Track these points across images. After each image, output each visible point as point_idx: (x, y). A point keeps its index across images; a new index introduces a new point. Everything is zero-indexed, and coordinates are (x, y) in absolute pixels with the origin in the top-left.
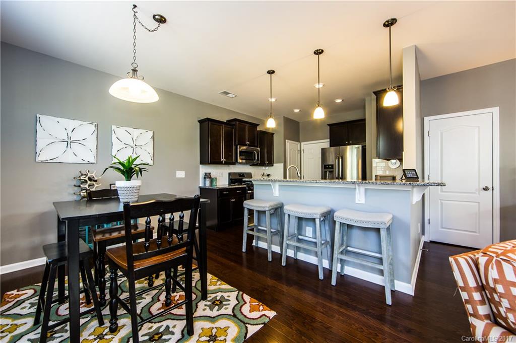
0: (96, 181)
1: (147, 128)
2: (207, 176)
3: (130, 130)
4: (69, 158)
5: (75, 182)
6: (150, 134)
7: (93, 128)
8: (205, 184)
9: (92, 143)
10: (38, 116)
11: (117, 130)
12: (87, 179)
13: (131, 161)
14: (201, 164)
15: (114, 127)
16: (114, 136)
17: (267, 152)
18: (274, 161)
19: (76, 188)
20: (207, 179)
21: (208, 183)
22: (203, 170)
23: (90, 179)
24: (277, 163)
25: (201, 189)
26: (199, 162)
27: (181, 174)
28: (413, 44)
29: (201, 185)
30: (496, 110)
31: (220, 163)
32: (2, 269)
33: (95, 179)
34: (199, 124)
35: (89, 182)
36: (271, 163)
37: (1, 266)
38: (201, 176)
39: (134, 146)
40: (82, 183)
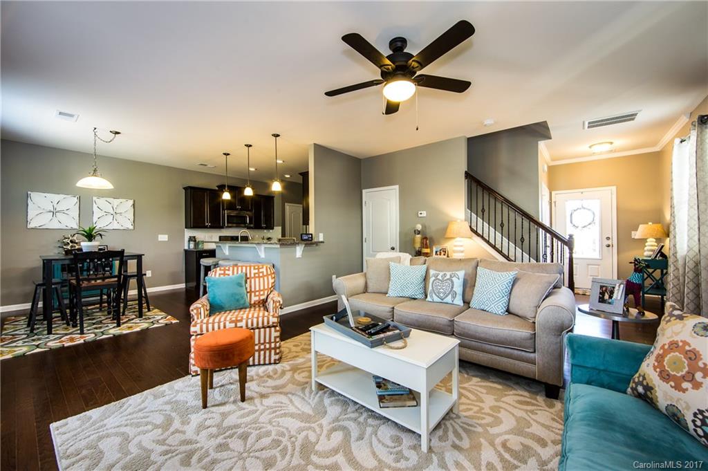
0: (77, 243)
1: (127, 197)
2: (192, 239)
3: (111, 200)
4: (54, 225)
5: (59, 245)
6: (131, 202)
7: (75, 200)
8: (189, 247)
9: (75, 213)
10: (29, 193)
11: (97, 200)
12: (69, 241)
13: (91, 230)
14: (186, 228)
15: (95, 198)
16: (95, 206)
17: (265, 216)
18: (275, 224)
19: (61, 249)
20: (191, 242)
21: (192, 246)
22: (189, 233)
23: (72, 242)
24: (277, 226)
25: (186, 251)
26: (184, 226)
27: (163, 238)
28: (312, 143)
29: (186, 248)
30: (397, 187)
31: (206, 227)
32: (2, 309)
33: (77, 241)
34: (184, 191)
35: (71, 244)
36: (270, 227)
37: (2, 305)
38: (186, 239)
39: (114, 214)
40: (65, 245)
